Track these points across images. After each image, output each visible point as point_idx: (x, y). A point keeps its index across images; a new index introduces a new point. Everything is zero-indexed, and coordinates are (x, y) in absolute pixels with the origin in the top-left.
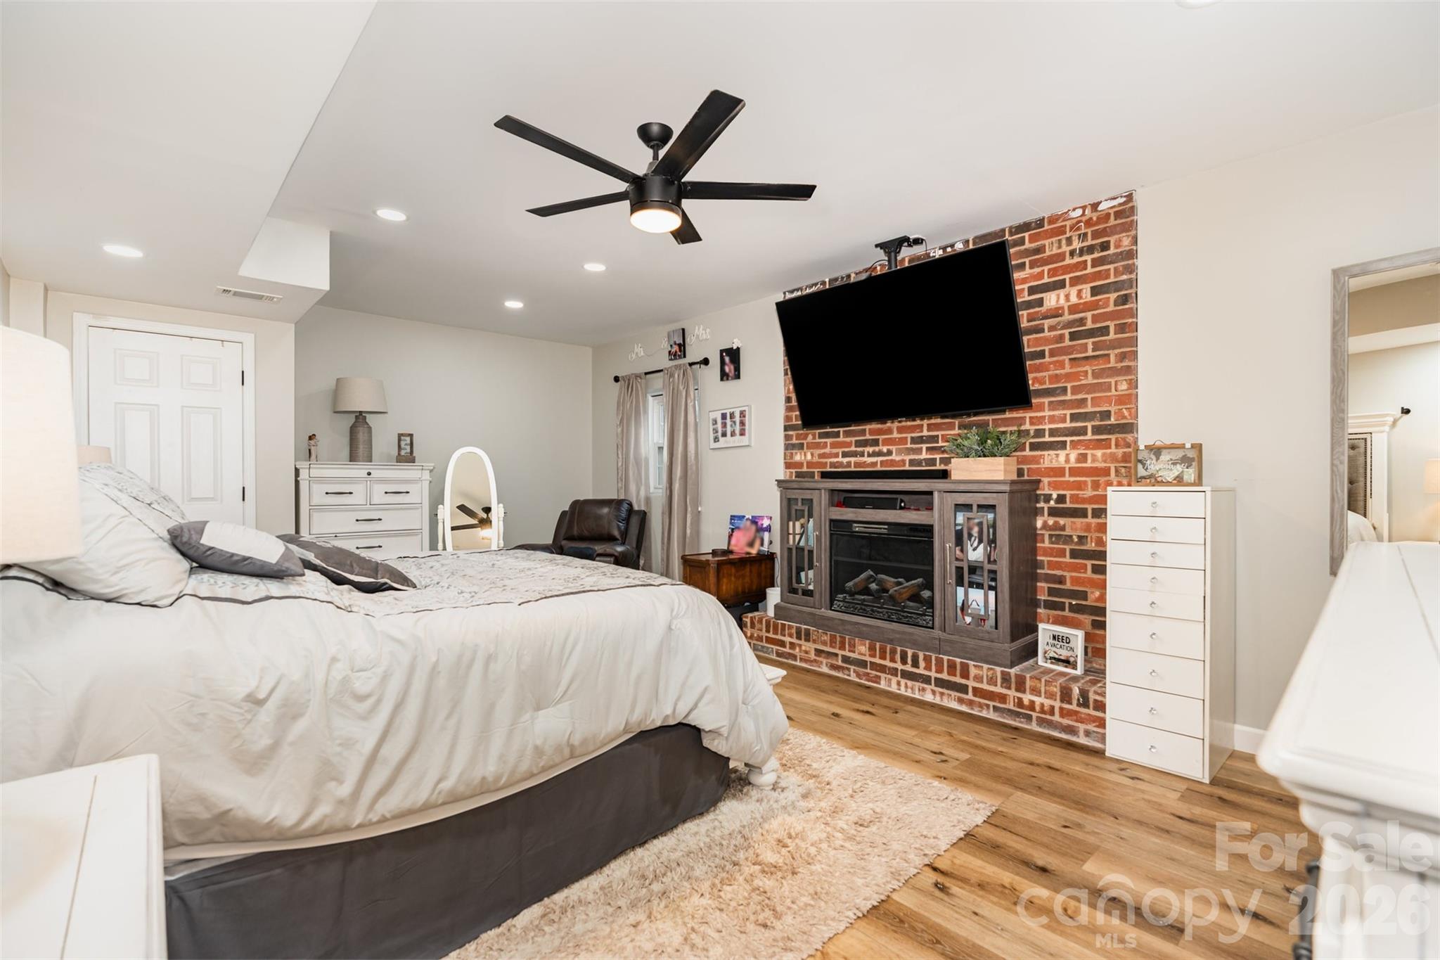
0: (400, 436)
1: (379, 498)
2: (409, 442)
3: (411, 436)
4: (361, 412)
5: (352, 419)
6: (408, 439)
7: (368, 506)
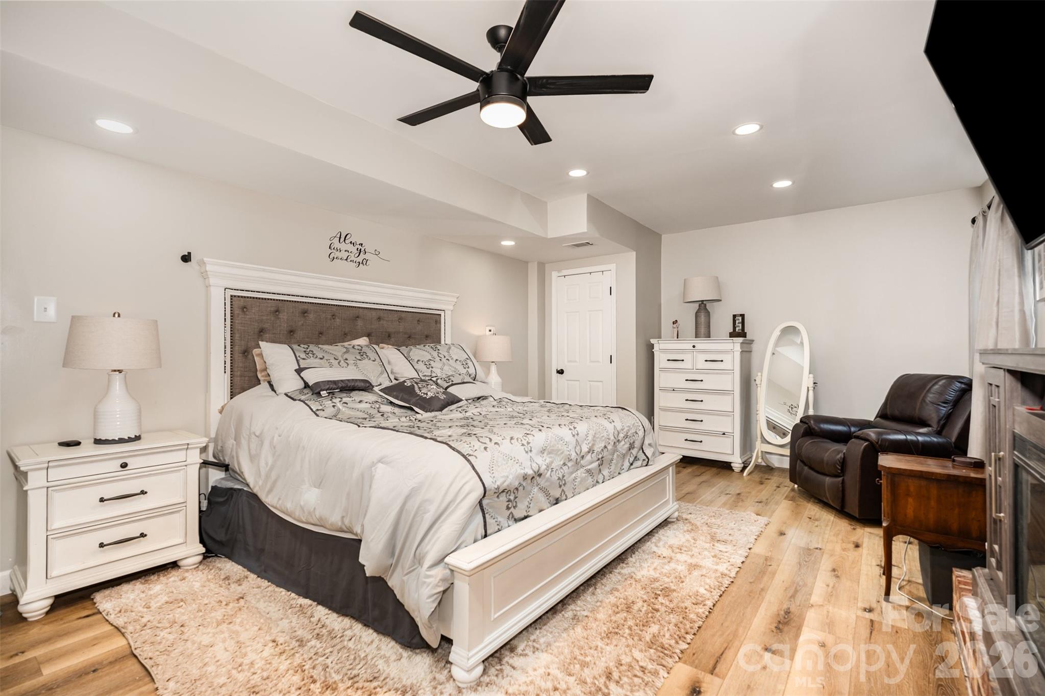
0: (734, 316)
1: (701, 364)
2: (740, 321)
3: (743, 316)
4: (702, 301)
5: (696, 306)
6: (740, 318)
7: (695, 370)
